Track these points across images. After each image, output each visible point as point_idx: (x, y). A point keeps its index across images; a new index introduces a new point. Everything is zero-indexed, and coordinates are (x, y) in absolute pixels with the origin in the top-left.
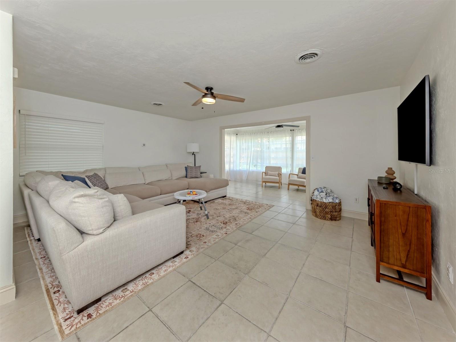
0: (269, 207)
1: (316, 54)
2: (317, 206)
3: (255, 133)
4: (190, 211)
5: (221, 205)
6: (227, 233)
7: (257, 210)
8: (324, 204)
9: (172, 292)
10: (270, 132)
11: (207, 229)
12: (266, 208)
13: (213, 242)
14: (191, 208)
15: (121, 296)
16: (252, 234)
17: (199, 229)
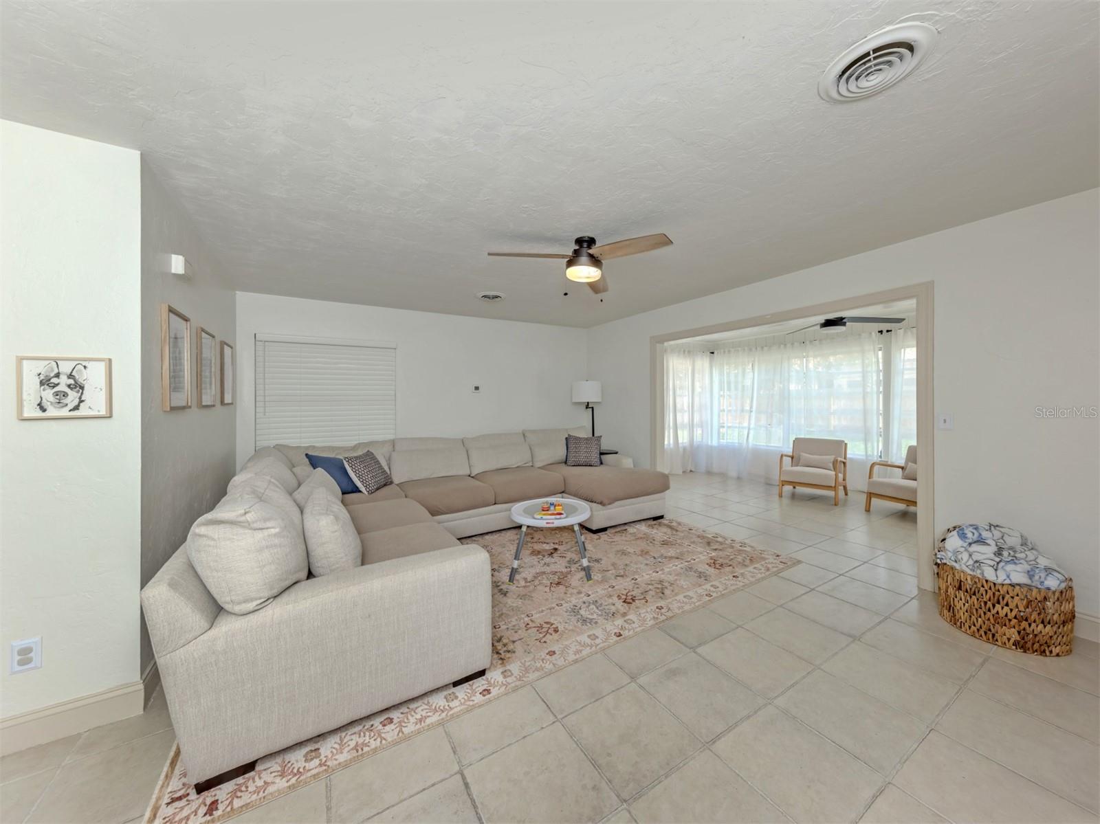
0: (781, 566)
1: (910, 48)
2: (960, 588)
3: (762, 348)
4: (556, 549)
5: (639, 542)
6: (622, 632)
7: (739, 571)
8: (986, 588)
9: (402, 797)
10: (811, 342)
11: (575, 611)
12: (770, 566)
13: (572, 657)
14: (561, 543)
15: (295, 771)
16: (695, 652)
17: (554, 608)
